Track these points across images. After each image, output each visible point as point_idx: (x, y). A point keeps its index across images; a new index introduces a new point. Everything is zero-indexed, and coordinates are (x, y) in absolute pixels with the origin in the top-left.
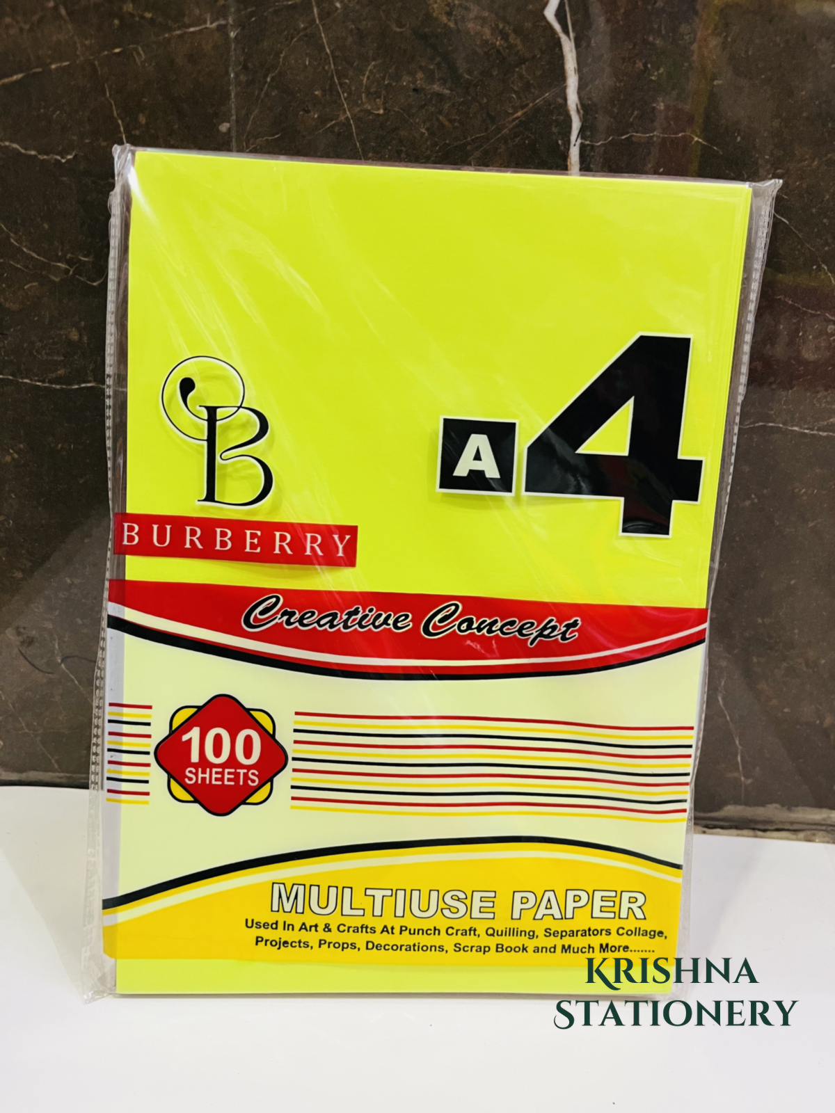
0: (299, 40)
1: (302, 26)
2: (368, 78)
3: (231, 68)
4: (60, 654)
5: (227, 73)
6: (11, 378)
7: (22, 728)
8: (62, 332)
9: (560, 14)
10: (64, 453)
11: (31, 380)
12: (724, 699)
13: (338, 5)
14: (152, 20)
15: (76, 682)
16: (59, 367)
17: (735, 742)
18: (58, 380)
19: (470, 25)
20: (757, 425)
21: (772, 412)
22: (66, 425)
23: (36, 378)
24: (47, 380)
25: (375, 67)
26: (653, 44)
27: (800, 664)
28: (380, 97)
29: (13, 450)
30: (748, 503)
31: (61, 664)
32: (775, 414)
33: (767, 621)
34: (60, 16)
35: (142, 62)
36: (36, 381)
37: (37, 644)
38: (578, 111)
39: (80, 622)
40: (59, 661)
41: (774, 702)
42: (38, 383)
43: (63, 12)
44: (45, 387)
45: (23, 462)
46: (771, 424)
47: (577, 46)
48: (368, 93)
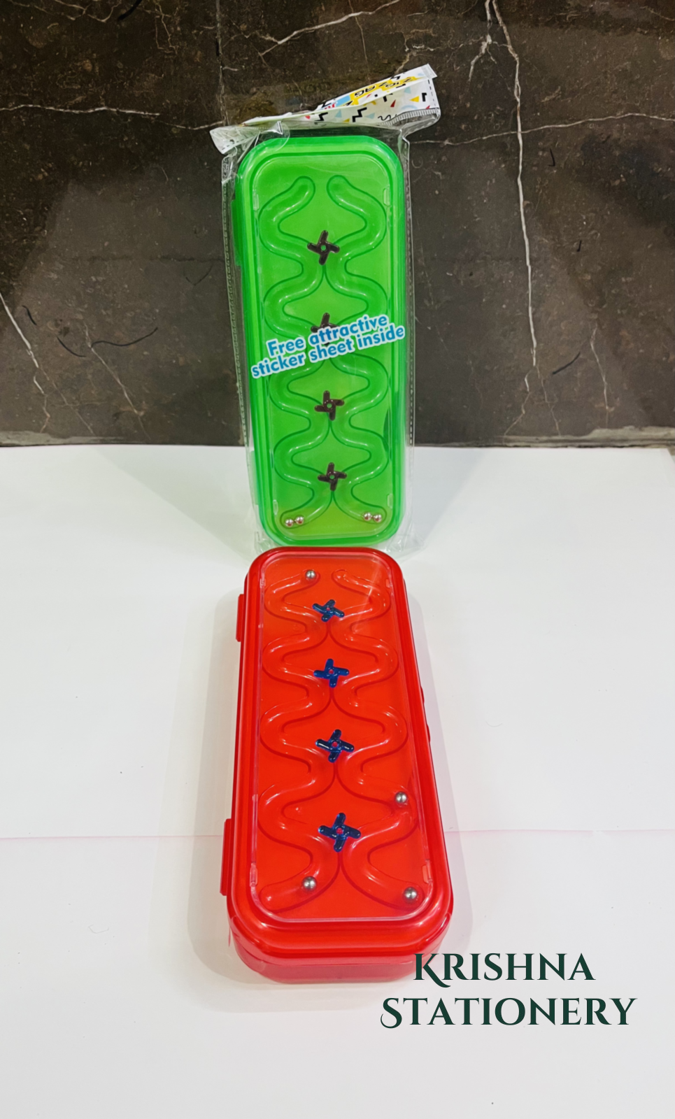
4: (90, 340)
6: (39, 106)
7: (64, 402)
8: (79, 64)
10: (85, 170)
11: (55, 107)
12: (595, 345)
15: (104, 362)
16: (77, 95)
17: (602, 379)
18: (76, 107)
20: (626, 115)
21: (638, 104)
22: (85, 145)
23: (59, 106)
24: (68, 107)
27: (653, 313)
29: (43, 168)
30: (617, 182)
31: (90, 349)
32: (640, 105)
33: (629, 279)
36: (59, 108)
37: (72, 333)
39: (104, 313)
40: (90, 346)
41: (632, 345)
42: (61, 110)
44: (67, 113)
45: (52, 179)
46: (637, 114)
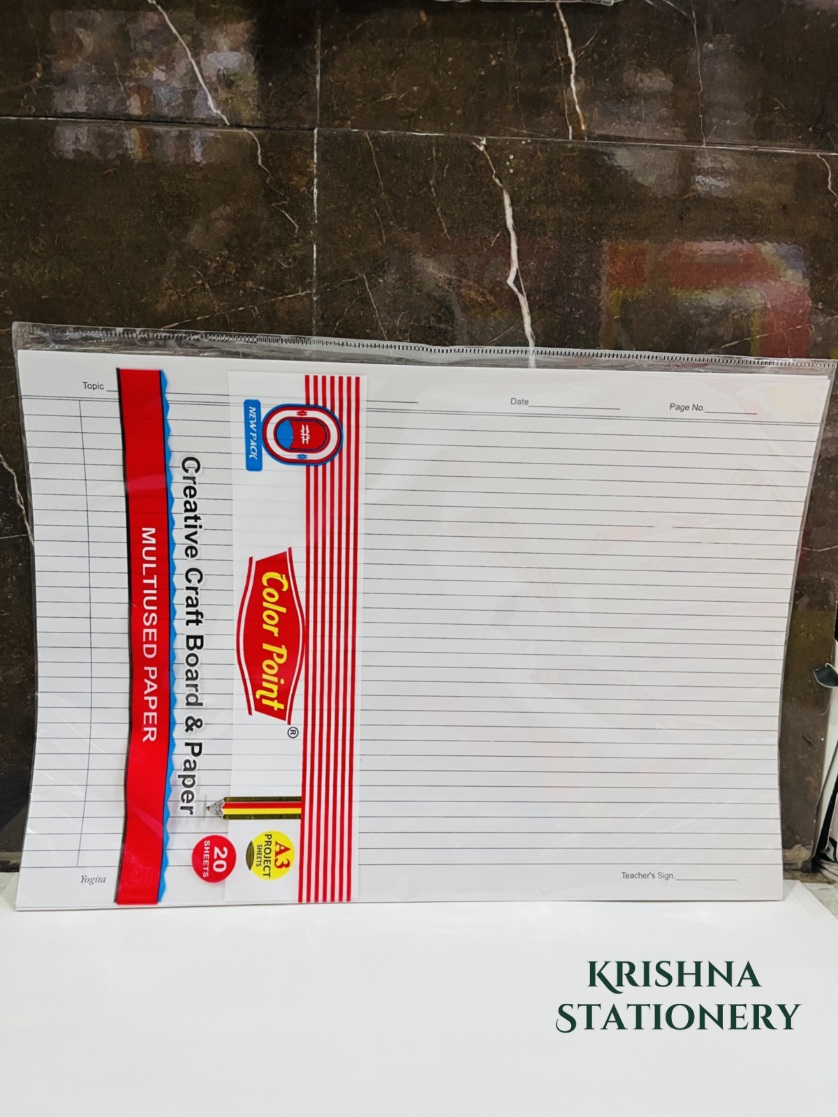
0: (356, 302)
1: (358, 293)
2: (400, 321)
3: (313, 318)
5: (311, 321)
9: (516, 281)
13: (381, 281)
14: (264, 290)
19: (463, 290)
25: (404, 315)
26: (574, 297)
28: (407, 332)
34: (205, 289)
35: (256, 316)
38: (532, 336)
43: (207, 286)
47: (528, 299)
48: (400, 331)
